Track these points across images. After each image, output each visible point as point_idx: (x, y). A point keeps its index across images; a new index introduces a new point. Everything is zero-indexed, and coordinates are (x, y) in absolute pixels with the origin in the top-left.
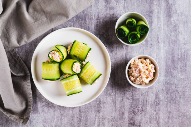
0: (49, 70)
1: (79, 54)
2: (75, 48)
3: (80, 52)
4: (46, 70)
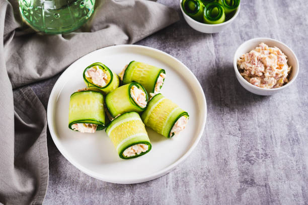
2: (134, 67)
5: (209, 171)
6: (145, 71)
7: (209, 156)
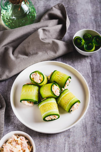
0: (29, 91)
1: (59, 79)
2: (55, 74)
3: (60, 77)
4: (26, 91)
5: (86, 144)
6: (61, 77)
7: (87, 135)
